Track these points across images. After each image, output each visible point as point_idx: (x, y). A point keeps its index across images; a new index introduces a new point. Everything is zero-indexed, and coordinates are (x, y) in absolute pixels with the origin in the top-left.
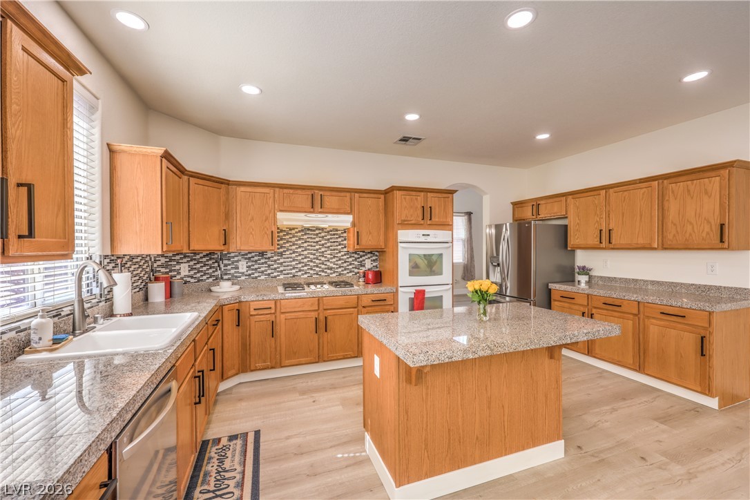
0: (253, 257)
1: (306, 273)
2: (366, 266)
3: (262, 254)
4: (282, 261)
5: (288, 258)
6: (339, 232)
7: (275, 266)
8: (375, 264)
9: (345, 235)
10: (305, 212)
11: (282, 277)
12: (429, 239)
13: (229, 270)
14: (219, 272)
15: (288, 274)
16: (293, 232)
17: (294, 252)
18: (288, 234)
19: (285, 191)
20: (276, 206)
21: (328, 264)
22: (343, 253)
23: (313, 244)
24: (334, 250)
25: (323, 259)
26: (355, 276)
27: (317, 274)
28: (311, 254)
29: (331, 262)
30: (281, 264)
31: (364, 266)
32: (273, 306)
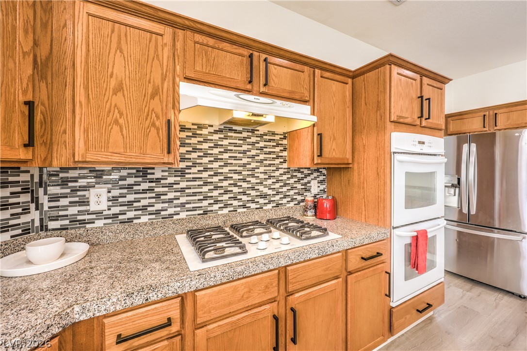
0: (122, 178)
1: (226, 206)
2: (312, 190)
3: (143, 172)
4: (183, 185)
5: (194, 179)
6: (277, 137)
7: (171, 195)
8: (322, 187)
9: (285, 142)
10: (237, 89)
11: (183, 215)
12: (425, 149)
13: (65, 208)
14: (35, 215)
15: (194, 209)
16: (205, 132)
17: (206, 170)
18: (195, 135)
19: (198, 37)
20: (178, 68)
21: (261, 188)
22: (281, 171)
23: (237, 155)
24: (270, 165)
25: (253, 180)
26: (298, 206)
27: (244, 206)
28: (235, 172)
29: (265, 186)
30: (182, 190)
31: (309, 190)
32: (175, 314)
